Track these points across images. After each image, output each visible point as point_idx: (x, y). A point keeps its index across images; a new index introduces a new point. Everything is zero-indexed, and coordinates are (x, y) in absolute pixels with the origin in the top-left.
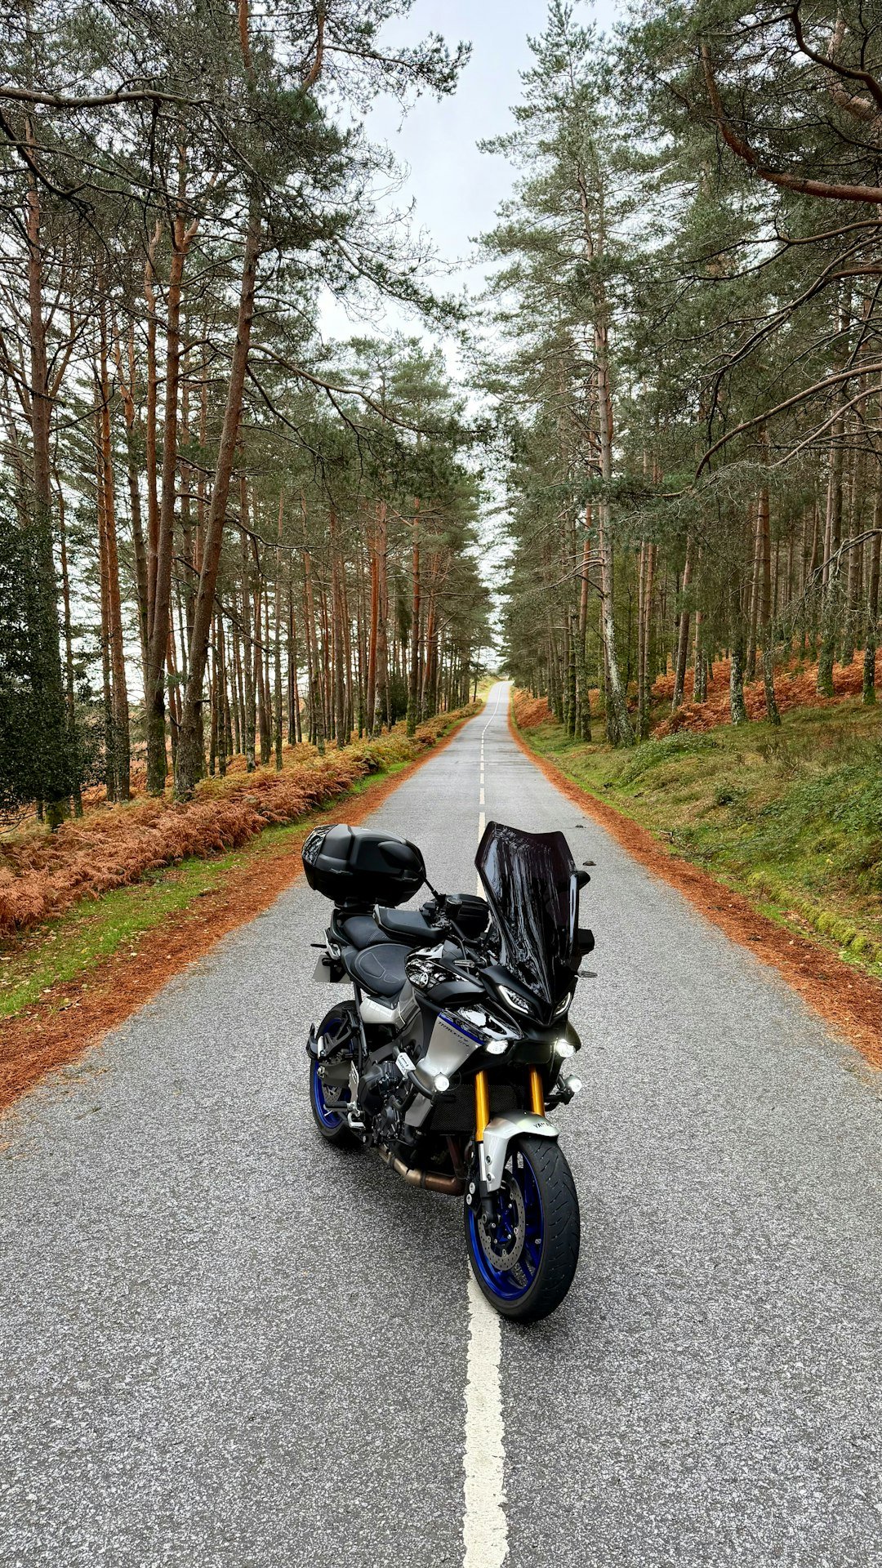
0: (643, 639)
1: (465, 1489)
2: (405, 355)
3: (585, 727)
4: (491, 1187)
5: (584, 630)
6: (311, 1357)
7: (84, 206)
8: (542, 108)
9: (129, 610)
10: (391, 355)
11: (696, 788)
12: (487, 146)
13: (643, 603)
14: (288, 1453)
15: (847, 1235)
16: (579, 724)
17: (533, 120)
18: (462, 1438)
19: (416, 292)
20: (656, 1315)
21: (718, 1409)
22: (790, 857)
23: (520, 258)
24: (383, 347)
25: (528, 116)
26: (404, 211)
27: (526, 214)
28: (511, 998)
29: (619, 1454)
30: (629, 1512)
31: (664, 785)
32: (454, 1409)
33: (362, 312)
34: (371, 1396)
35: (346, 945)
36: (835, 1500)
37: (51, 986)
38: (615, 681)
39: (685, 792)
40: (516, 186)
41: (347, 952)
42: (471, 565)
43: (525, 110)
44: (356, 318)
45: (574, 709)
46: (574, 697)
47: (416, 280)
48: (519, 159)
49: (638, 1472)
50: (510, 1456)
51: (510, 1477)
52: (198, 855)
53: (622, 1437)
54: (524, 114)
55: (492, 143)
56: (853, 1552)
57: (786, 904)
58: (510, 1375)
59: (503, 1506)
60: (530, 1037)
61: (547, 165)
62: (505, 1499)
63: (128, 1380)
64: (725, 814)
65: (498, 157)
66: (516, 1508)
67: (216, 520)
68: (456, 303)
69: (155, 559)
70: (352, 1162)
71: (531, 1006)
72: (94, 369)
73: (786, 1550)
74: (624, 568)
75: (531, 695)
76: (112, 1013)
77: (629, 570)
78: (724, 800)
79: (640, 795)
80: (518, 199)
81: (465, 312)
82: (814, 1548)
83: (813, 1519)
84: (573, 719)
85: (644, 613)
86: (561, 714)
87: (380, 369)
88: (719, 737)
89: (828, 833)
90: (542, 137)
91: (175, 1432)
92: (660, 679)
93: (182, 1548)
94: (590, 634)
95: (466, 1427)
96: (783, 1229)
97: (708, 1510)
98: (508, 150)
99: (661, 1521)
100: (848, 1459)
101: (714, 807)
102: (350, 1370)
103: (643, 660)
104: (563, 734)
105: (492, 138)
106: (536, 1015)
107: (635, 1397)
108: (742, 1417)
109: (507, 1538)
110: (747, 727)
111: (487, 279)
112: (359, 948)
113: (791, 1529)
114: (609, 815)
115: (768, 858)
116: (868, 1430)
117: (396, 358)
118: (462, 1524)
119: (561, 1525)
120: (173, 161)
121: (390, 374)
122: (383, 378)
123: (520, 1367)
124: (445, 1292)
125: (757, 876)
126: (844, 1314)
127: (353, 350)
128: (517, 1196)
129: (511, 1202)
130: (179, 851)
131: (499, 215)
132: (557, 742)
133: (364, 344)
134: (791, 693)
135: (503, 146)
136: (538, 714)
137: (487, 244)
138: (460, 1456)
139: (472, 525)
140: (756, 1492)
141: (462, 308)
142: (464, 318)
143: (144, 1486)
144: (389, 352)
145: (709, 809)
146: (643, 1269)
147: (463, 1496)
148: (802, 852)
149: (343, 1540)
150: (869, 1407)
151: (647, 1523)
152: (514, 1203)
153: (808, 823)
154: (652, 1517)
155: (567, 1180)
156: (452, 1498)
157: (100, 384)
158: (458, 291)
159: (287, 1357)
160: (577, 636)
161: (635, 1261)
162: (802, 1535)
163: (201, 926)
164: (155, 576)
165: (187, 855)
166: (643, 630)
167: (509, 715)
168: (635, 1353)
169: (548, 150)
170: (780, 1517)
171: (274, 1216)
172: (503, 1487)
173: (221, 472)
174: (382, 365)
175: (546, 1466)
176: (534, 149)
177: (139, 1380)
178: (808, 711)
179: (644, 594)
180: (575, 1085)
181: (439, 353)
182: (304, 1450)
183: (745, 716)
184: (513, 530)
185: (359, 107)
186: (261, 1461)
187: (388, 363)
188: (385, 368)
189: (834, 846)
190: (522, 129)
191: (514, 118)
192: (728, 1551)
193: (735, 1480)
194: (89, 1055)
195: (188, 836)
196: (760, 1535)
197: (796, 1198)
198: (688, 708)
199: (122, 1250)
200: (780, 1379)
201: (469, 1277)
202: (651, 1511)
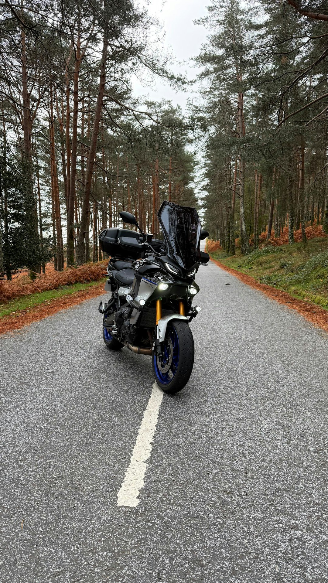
0: (256, 216)
1: (137, 438)
2: (166, 107)
3: (233, 250)
4: (160, 341)
5: (233, 213)
6: (85, 402)
7: (37, 34)
8: (219, 6)
9: (63, 207)
10: (161, 107)
11: (273, 264)
12: (197, 22)
13: (256, 202)
14: (67, 427)
15: (311, 376)
16: (231, 249)
17: (215, 11)
18: (140, 424)
19: (167, 73)
20: (227, 394)
21: (247, 420)
22: (307, 281)
23: (210, 66)
24: (157, 104)
25: (213, 10)
26: (161, 36)
27: (212, 48)
28: (171, 269)
29: (203, 431)
30: (203, 447)
31: (261, 264)
32: (138, 417)
33: (147, 83)
34: (106, 412)
35: (114, 270)
36: (292, 446)
37: (15, 311)
38: (244, 229)
39: (269, 265)
40: (208, 37)
41: (115, 272)
42: (191, 191)
43: (212, 8)
44: (145, 85)
45: (229, 244)
46: (229, 239)
47: (167, 68)
48: (209, 27)
49: (210, 436)
50: (158, 430)
51: (157, 435)
52: (81, 282)
53: (206, 426)
54: (211, 9)
55: (199, 21)
56: (297, 461)
57: (304, 296)
58: (164, 408)
59: (152, 444)
60: (177, 283)
61: (220, 30)
62: (153, 442)
63: (10, 407)
64: (283, 271)
65: (201, 26)
66: (156, 444)
67: (91, 162)
68: (182, 78)
69: (69, 180)
70: (116, 353)
71: (179, 272)
72: (48, 112)
73: (268, 460)
74: (249, 188)
75: (214, 241)
76: (35, 318)
77: (251, 189)
78: (283, 266)
79: (251, 268)
80: (208, 42)
81: (186, 81)
82: (280, 460)
83: (282, 451)
84: (229, 247)
85: (256, 206)
86: (224, 246)
87: (156, 113)
88: (284, 248)
89: (321, 272)
90: (217, 18)
91: (24, 421)
92: (263, 234)
93: (16, 452)
94: (235, 215)
95: (142, 422)
96: (285, 374)
97: (237, 447)
98: (205, 23)
99: (217, 450)
100: (300, 435)
101: (279, 269)
102: (99, 406)
103: (256, 224)
104: (225, 253)
105: (199, 19)
106: (180, 275)
107: (214, 415)
108: (257, 422)
109: (151, 452)
110: (294, 245)
111: (197, 75)
112: (118, 270)
113: (272, 454)
114: (239, 274)
115: (298, 282)
116: (310, 427)
117: (162, 108)
118: (133, 448)
119: (174, 449)
120: (76, 28)
121: (160, 114)
122: (157, 116)
123: (169, 406)
124: (144, 386)
125: (293, 288)
126: (306, 396)
127: (146, 106)
128: (170, 344)
129: (168, 346)
130: (73, 280)
131: (201, 49)
132: (223, 256)
133: (150, 103)
134: (312, 233)
135: (203, 22)
136: (216, 247)
137: (196, 60)
138: (138, 429)
139: (192, 175)
140: (259, 443)
141: (185, 80)
142: (185, 83)
143: (7, 435)
144: (160, 106)
145: (277, 270)
146: (225, 382)
147: (136, 440)
148: (312, 279)
149: (82, 451)
150: (311, 422)
151: (211, 450)
152: (169, 346)
153: (314, 269)
154: (213, 448)
155: (189, 334)
156: (131, 441)
157: (51, 119)
158: (183, 73)
159: (76, 402)
160: (231, 215)
161: (222, 380)
162: (276, 456)
163: (76, 298)
164: (69, 187)
165: (76, 282)
166: (256, 212)
167: (205, 249)
168: (216, 403)
169: (221, 23)
170: (268, 450)
171: (82, 366)
172: (153, 438)
173: (93, 144)
174: (157, 111)
175: (172, 433)
176: (215, 23)
177: (13, 407)
178: (318, 239)
179: (257, 198)
180: (198, 309)
181: (179, 107)
182: (74, 427)
183: (294, 241)
184: (207, 175)
185: (146, 2)
186: (56, 429)
187: (159, 110)
188: (158, 112)
189: (323, 276)
190: (211, 15)
191: (207, 11)
192: (243, 459)
193: (250, 439)
194: (23, 327)
195: (77, 275)
196: (258, 455)
197: (292, 366)
198: (272, 240)
199: (20, 374)
200: (275, 413)
201: (154, 382)
202: (213, 446)
